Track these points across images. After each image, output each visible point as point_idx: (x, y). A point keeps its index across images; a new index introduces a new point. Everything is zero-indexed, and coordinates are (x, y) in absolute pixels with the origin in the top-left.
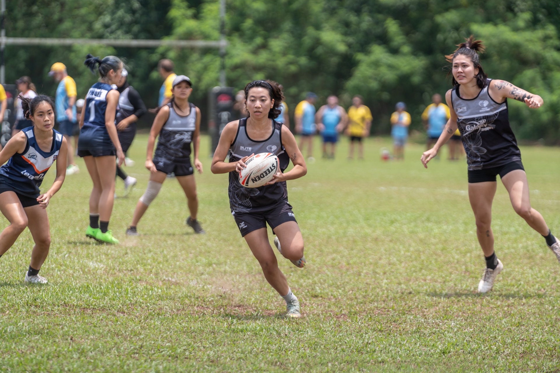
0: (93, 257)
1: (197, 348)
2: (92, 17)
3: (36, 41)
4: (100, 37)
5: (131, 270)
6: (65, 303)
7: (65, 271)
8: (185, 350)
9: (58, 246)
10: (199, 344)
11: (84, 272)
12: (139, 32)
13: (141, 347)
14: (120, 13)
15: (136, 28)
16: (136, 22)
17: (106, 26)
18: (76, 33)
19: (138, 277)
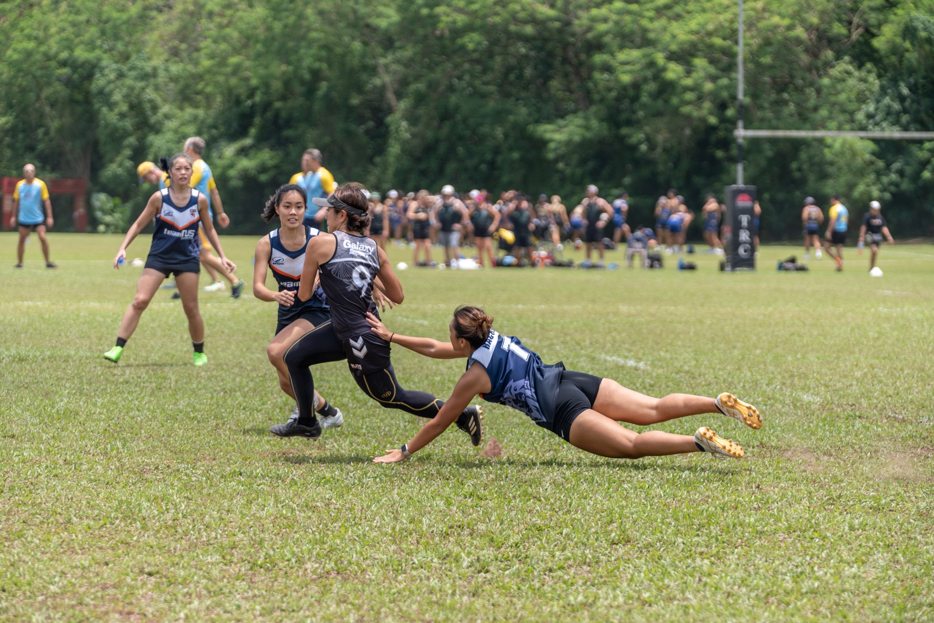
0: (809, 389)
1: (907, 499)
2: (852, 106)
3: (780, 133)
4: (863, 128)
5: (853, 405)
6: (761, 443)
7: (772, 405)
8: (892, 501)
9: (772, 376)
10: (911, 494)
11: (795, 406)
12: (908, 123)
13: (840, 497)
14: (887, 100)
15: (905, 118)
16: (905, 111)
17: (870, 116)
18: (833, 124)
19: (857, 413)
